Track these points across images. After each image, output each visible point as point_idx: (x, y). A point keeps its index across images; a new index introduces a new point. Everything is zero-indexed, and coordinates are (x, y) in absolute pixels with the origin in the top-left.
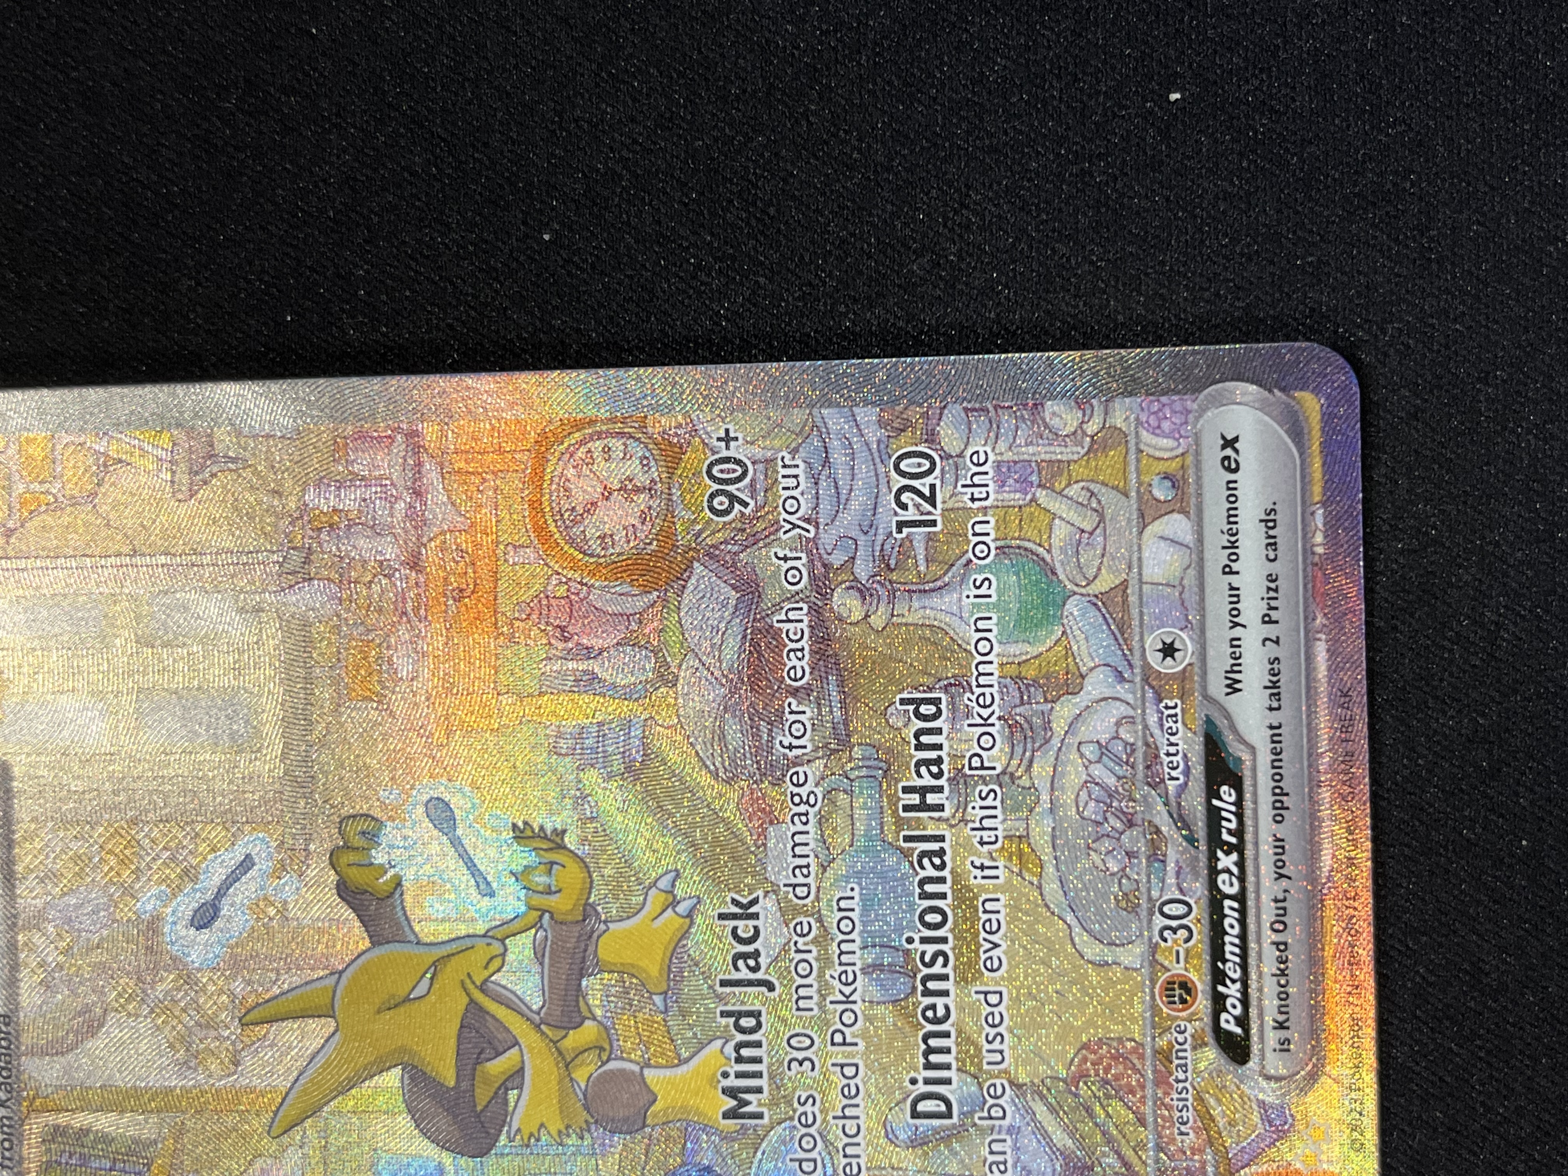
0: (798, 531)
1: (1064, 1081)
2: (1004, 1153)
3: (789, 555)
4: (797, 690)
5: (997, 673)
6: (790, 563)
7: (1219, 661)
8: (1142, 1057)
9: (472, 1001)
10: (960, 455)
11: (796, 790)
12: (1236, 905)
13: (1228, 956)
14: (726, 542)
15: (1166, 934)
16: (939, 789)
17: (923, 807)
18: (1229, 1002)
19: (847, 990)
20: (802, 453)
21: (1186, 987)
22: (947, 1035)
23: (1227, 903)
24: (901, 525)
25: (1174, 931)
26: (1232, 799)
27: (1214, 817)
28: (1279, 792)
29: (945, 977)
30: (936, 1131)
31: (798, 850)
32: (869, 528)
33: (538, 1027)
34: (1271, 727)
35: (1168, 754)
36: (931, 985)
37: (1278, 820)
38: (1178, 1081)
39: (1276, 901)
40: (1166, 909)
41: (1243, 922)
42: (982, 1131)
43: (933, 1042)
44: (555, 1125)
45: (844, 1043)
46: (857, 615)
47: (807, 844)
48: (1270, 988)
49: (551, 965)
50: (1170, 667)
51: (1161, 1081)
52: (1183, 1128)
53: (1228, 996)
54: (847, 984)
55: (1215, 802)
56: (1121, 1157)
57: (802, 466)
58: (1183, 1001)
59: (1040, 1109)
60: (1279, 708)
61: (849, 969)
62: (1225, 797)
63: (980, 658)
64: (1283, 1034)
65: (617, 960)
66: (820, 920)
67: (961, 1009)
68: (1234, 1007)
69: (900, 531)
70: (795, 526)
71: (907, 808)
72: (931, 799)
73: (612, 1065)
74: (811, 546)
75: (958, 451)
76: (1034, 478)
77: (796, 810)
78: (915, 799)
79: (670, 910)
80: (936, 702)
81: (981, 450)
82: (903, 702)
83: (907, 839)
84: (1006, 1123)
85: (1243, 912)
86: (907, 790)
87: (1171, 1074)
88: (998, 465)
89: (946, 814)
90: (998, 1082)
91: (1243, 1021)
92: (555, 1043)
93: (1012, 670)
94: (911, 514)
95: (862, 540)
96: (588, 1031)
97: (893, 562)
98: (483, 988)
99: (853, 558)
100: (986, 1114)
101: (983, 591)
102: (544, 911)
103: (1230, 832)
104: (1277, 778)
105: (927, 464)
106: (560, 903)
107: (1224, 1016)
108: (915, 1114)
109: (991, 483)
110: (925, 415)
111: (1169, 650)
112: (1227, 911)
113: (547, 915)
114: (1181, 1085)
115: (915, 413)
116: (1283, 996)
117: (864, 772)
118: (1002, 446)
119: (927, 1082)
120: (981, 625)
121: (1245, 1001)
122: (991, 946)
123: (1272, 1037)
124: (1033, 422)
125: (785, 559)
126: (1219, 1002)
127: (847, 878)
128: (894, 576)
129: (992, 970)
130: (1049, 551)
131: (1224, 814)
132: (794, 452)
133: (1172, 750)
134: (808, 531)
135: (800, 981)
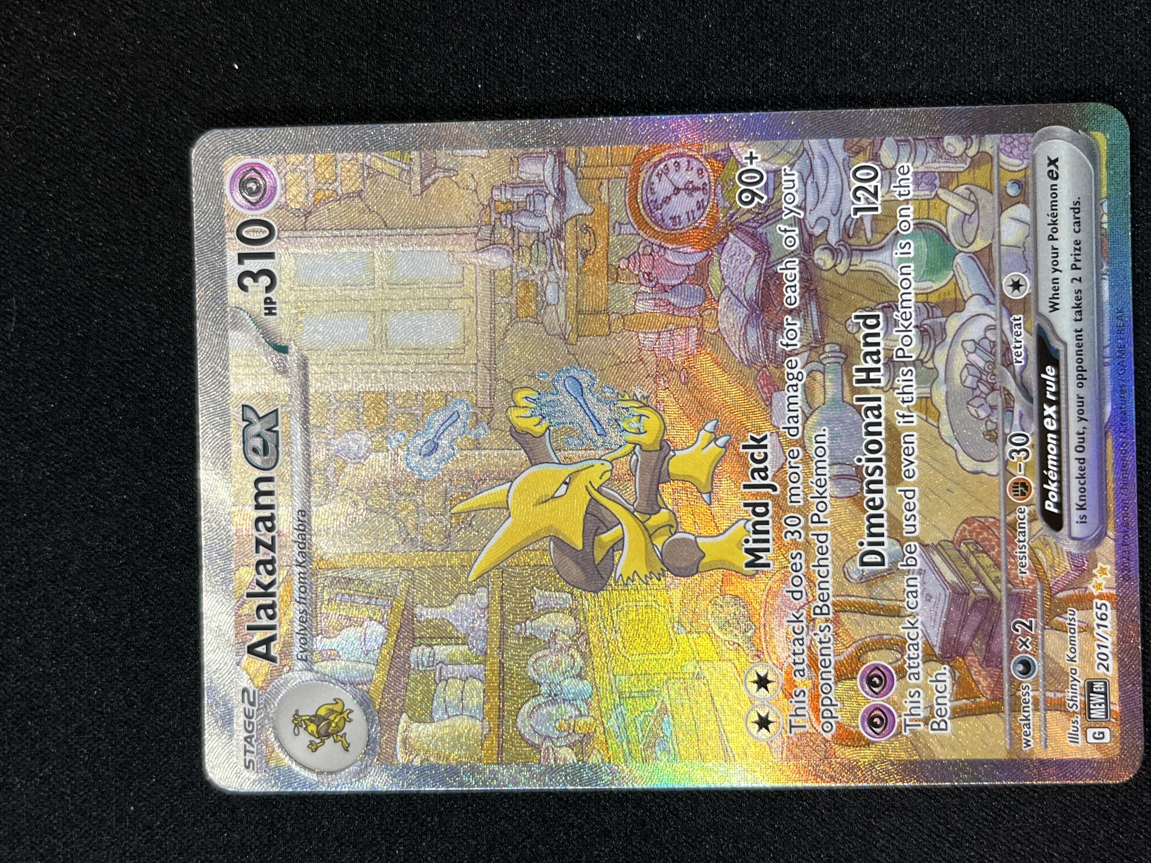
0: (793, 214)
1: (952, 542)
2: (916, 586)
3: (788, 228)
4: (791, 311)
5: (913, 300)
6: (788, 234)
7: (1046, 292)
8: (998, 528)
9: (592, 498)
10: (893, 168)
11: (790, 371)
12: (1054, 436)
13: (1050, 467)
14: (748, 221)
15: (1013, 454)
16: (878, 370)
17: (868, 380)
18: (1050, 494)
19: (821, 490)
20: (796, 166)
21: (1025, 485)
22: (881, 516)
23: (1050, 435)
24: (857, 210)
25: (1018, 452)
26: (1053, 374)
27: (1042, 384)
28: (1081, 369)
29: (880, 482)
30: (875, 573)
31: (792, 407)
32: (837, 212)
33: (633, 513)
34: (1077, 331)
35: (1016, 348)
36: (873, 487)
37: (1081, 386)
38: (1020, 541)
39: (1079, 434)
40: (1013, 440)
41: (1059, 446)
42: (903, 573)
43: (873, 521)
44: (643, 572)
45: (819, 522)
46: (830, 263)
47: (797, 403)
48: (1075, 485)
49: (640, 476)
50: (1017, 296)
51: (1010, 541)
52: (1023, 570)
53: (1050, 490)
54: (821, 487)
55: (1043, 376)
56: (986, 587)
57: (797, 174)
58: (1023, 494)
59: (937, 559)
60: (1081, 320)
61: (822, 477)
62: (1049, 373)
63: (903, 291)
64: (1082, 513)
65: (681, 473)
66: (804, 448)
67: (890, 501)
68: (1053, 497)
69: (855, 214)
70: (792, 211)
71: (859, 381)
72: (873, 376)
73: (678, 536)
74: (800, 223)
75: (891, 166)
76: (937, 182)
77: (790, 383)
78: (863, 376)
79: (713, 443)
80: (877, 317)
81: (905, 165)
82: (857, 317)
83: (859, 400)
84: (917, 568)
85: (1059, 440)
86: (858, 370)
87: (1016, 538)
88: (915, 174)
89: (882, 384)
90: (912, 543)
91: (1059, 505)
92: (643, 523)
93: (923, 298)
94: (862, 204)
95: (833, 219)
96: (663, 516)
97: (851, 233)
98: (598, 491)
99: (827, 231)
100: (905, 563)
101: (906, 250)
102: (636, 444)
103: (1053, 393)
104: (1080, 361)
105: (873, 174)
106: (647, 440)
107: (1047, 502)
108: (863, 564)
109: (911, 185)
110: (872, 144)
111: (1016, 285)
112: (1049, 440)
113: (638, 447)
114: (1021, 544)
115: (865, 142)
116: (1083, 490)
117: (833, 360)
118: (918, 163)
119: (870, 544)
120: (904, 270)
121: (1060, 493)
122: (908, 463)
123: (1076, 515)
124: (937, 148)
125: (786, 231)
126: (1044, 495)
127: (821, 424)
128: (851, 241)
129: (909, 477)
130: (946, 226)
131: (1048, 383)
132: (792, 166)
133: (1018, 345)
134: (799, 214)
135: (792, 485)
